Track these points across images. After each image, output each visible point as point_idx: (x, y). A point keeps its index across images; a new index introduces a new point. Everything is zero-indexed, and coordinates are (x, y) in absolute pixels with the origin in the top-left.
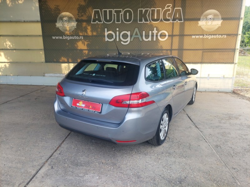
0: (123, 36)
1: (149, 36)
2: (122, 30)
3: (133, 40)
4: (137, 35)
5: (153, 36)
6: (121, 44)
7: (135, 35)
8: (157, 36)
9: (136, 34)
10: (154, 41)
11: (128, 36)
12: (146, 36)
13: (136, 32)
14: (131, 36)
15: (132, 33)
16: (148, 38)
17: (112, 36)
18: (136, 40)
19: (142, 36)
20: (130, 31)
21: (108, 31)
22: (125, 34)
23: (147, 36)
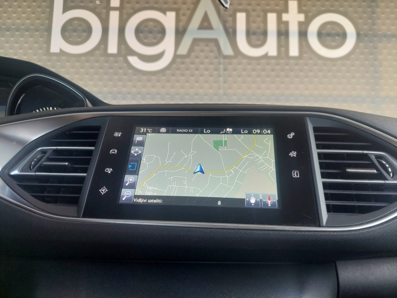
0: (138, 31)
1: (265, 33)
2: (137, 6)
3: (191, 50)
4: (210, 27)
5: (283, 33)
6: (130, 66)
7: (201, 27)
8: (303, 34)
9: (206, 24)
10: (294, 58)
11: (163, 31)
12: (254, 34)
13: (206, 18)
14: (180, 33)
15: (184, 19)
16: (263, 43)
17: (88, 30)
18: (202, 51)
19: (231, 33)
20: (177, 11)
21: (66, 9)
22: (151, 24)
23: (257, 35)
